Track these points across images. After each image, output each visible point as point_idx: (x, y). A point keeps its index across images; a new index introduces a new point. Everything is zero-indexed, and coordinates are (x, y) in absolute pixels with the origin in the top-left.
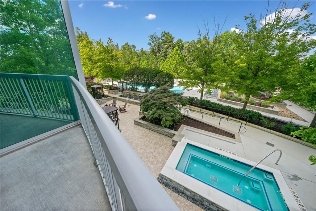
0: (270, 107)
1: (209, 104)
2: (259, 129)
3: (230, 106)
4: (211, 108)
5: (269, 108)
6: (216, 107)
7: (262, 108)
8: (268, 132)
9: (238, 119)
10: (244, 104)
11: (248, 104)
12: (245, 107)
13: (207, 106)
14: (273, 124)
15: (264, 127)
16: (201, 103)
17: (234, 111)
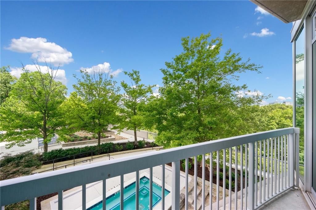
0: (109, 136)
1: (65, 153)
2: (117, 154)
3: (88, 146)
4: (68, 156)
5: (109, 138)
6: (75, 153)
7: (105, 139)
8: (123, 154)
9: (99, 154)
10: (97, 140)
11: (101, 139)
12: (99, 142)
13: (62, 157)
14: (122, 147)
15: (119, 151)
16: (50, 156)
17: (94, 149)
